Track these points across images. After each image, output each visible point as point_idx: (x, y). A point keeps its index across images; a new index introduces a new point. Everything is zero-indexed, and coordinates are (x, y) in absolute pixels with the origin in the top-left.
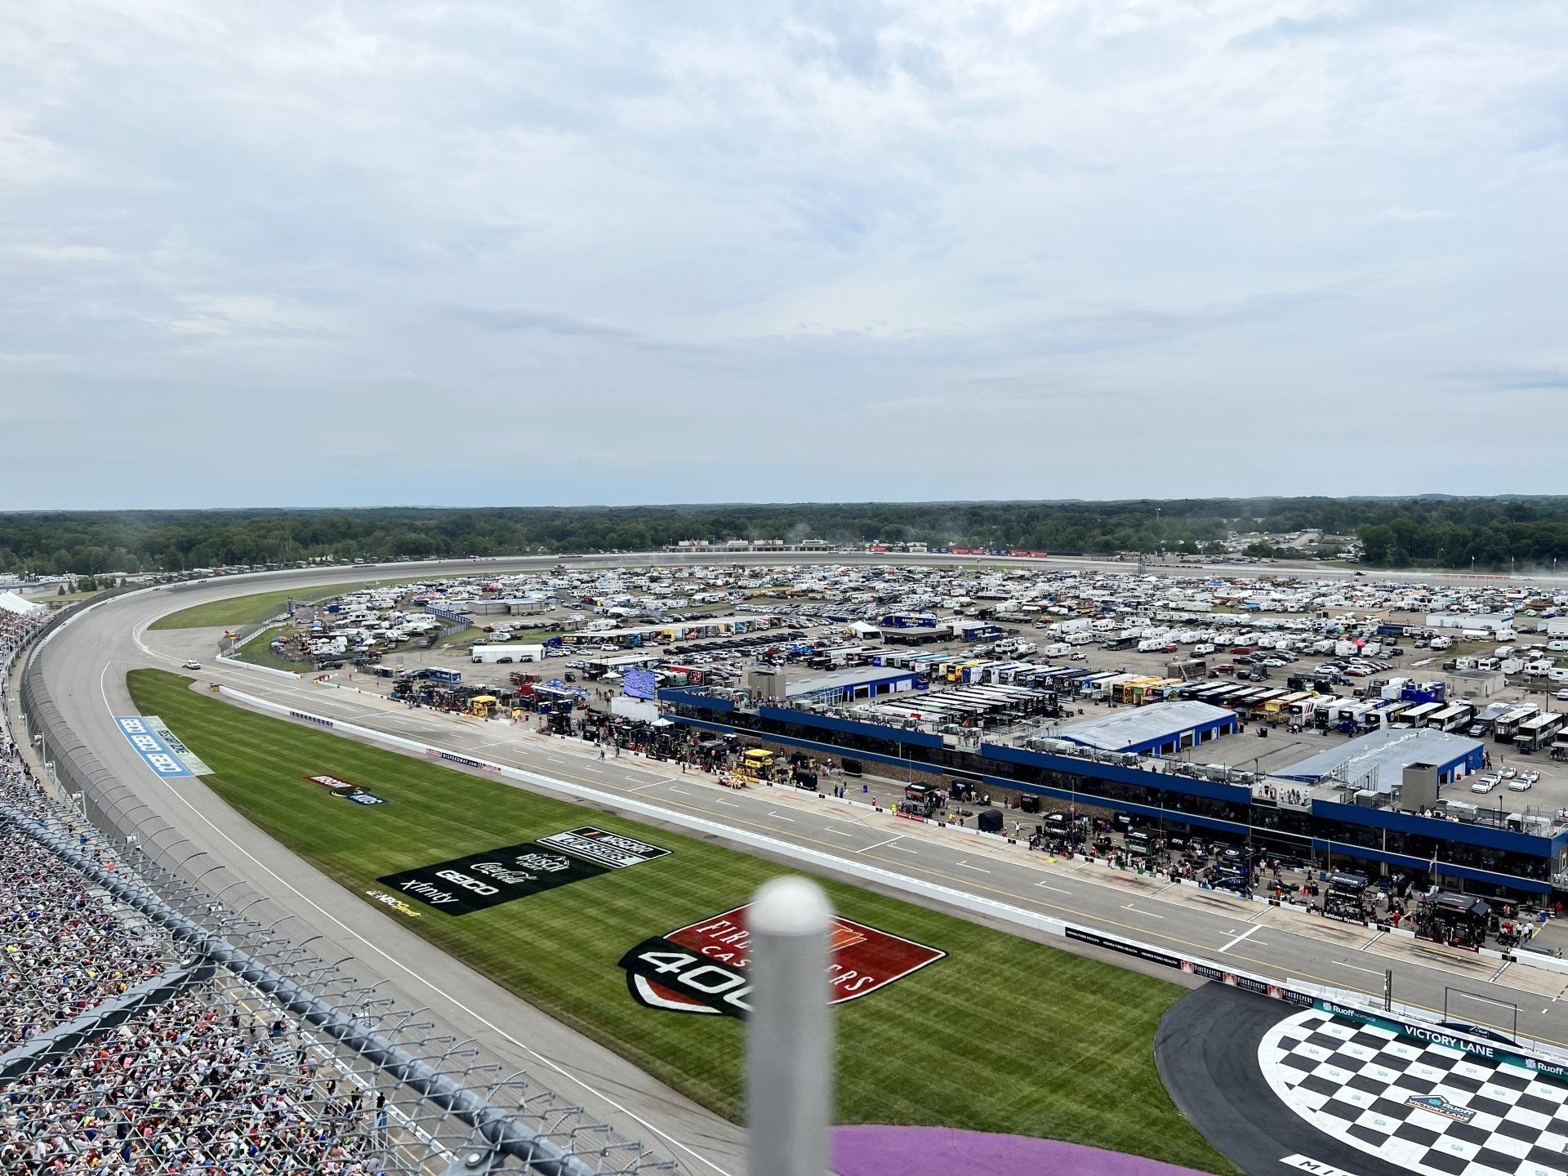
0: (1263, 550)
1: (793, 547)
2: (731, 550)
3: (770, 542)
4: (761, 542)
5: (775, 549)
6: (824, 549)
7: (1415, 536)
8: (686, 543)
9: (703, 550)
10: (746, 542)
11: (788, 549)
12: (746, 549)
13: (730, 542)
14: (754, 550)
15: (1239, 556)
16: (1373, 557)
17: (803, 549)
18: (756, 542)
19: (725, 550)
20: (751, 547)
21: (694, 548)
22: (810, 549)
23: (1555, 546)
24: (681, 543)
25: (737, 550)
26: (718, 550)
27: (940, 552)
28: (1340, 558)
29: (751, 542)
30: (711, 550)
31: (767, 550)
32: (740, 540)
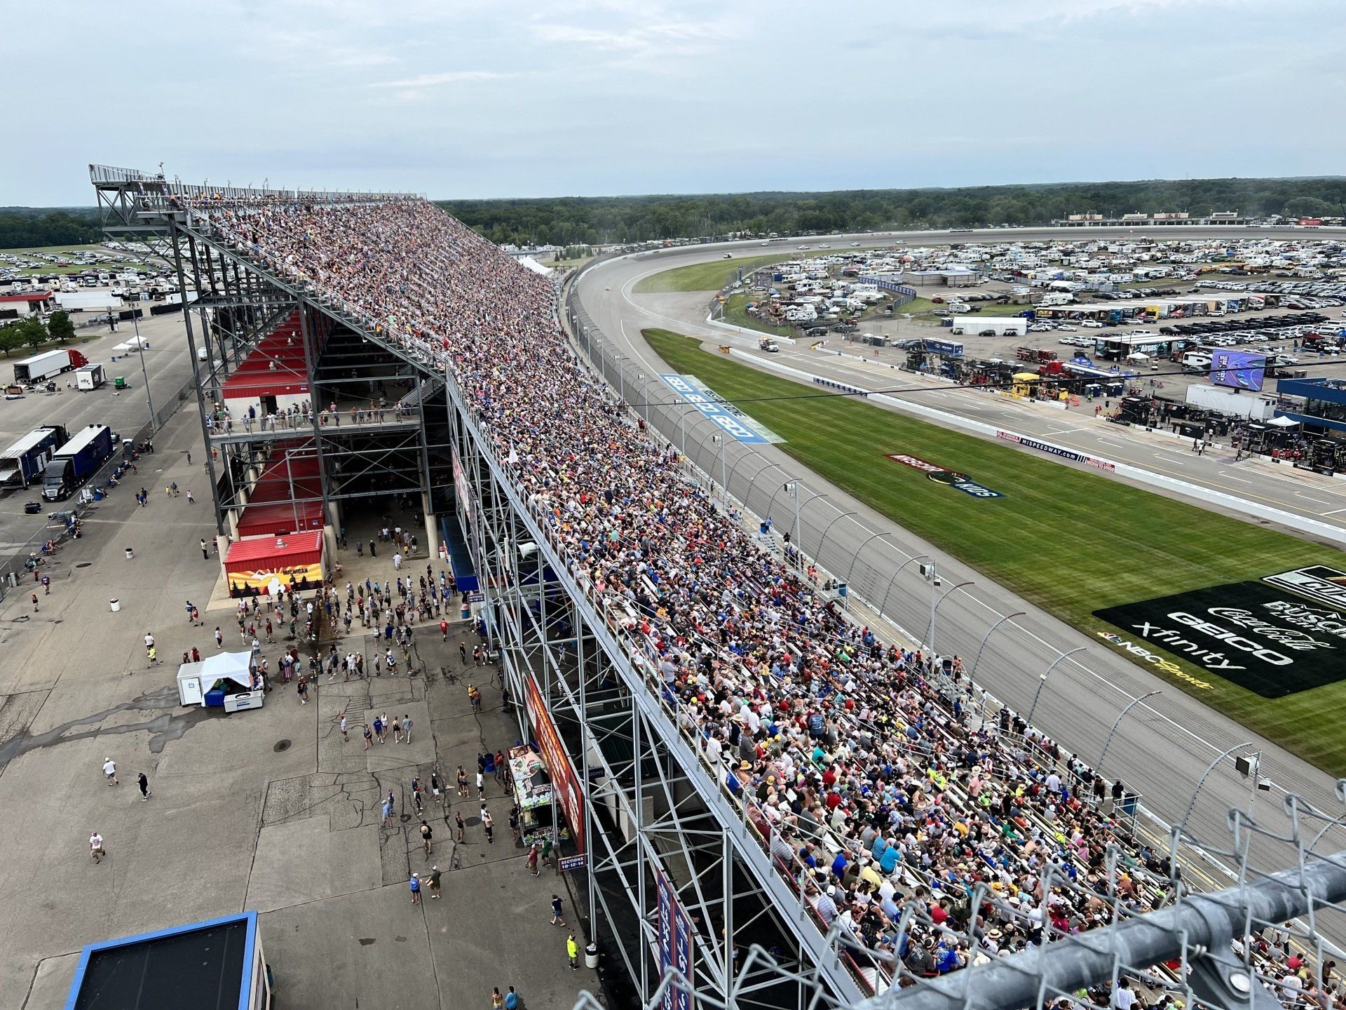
1: (1202, 220)
2: (1128, 224)
3: (1173, 215)
4: (1162, 216)
5: (1179, 223)
6: (1240, 223)
8: (1078, 218)
9: (1097, 224)
10: (1145, 216)
11: (1197, 223)
12: (1144, 223)
13: (1126, 216)
14: (1155, 223)
17: (1213, 223)
18: (1156, 216)
19: (1121, 224)
20: (1152, 221)
21: (1087, 223)
22: (1222, 223)
24: (1071, 217)
25: (1137, 224)
26: (1113, 224)
29: (1151, 216)
30: (1104, 224)
31: (1169, 224)
32: (1139, 215)
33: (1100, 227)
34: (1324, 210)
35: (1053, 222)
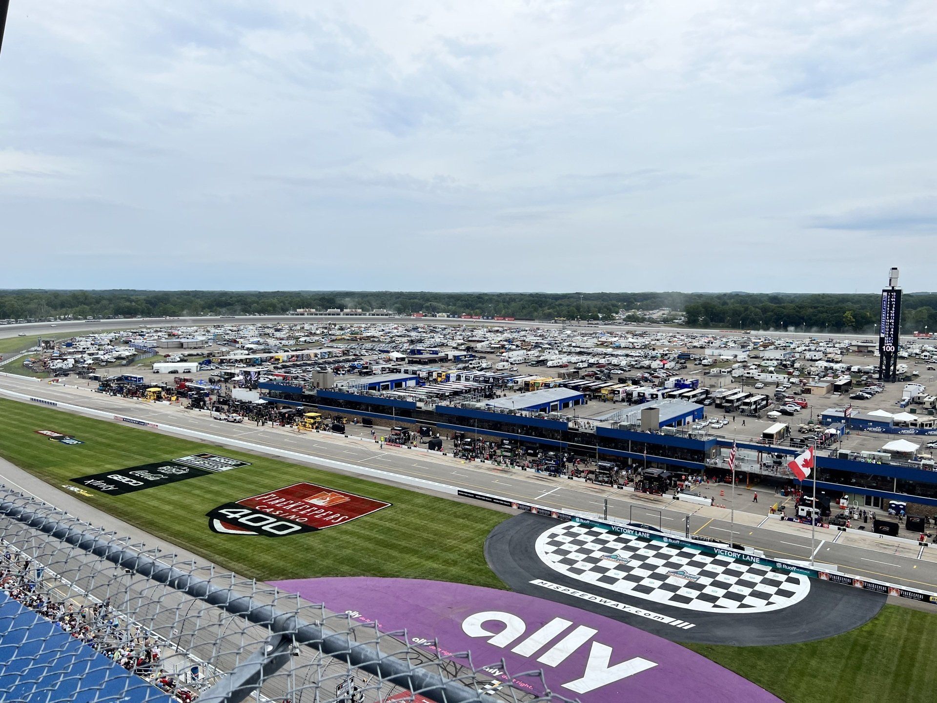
0: (634, 318)
1: (368, 314)
2: (329, 314)
3: (354, 310)
4: (348, 310)
5: (356, 315)
6: (386, 315)
7: (714, 311)
8: (301, 310)
9: (312, 314)
10: (339, 310)
11: (365, 314)
12: (339, 315)
13: (329, 310)
14: (344, 315)
15: (621, 321)
16: (692, 322)
17: (373, 315)
18: (345, 310)
19: (326, 315)
20: (342, 313)
21: (306, 313)
22: (378, 315)
23: (784, 316)
24: (298, 310)
25: (333, 315)
26: (321, 315)
27: (454, 317)
28: (674, 322)
29: (342, 310)
30: (317, 315)
31: (351, 315)
32: (336, 310)
33: (314, 316)
34: (442, 309)
35: (288, 313)
